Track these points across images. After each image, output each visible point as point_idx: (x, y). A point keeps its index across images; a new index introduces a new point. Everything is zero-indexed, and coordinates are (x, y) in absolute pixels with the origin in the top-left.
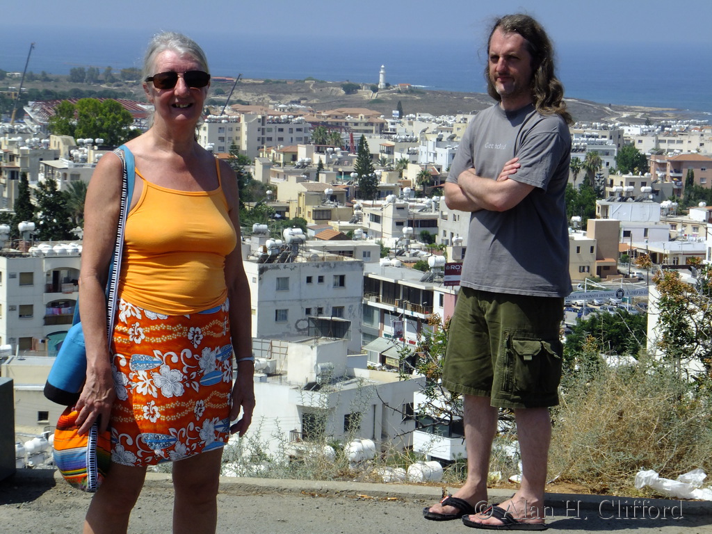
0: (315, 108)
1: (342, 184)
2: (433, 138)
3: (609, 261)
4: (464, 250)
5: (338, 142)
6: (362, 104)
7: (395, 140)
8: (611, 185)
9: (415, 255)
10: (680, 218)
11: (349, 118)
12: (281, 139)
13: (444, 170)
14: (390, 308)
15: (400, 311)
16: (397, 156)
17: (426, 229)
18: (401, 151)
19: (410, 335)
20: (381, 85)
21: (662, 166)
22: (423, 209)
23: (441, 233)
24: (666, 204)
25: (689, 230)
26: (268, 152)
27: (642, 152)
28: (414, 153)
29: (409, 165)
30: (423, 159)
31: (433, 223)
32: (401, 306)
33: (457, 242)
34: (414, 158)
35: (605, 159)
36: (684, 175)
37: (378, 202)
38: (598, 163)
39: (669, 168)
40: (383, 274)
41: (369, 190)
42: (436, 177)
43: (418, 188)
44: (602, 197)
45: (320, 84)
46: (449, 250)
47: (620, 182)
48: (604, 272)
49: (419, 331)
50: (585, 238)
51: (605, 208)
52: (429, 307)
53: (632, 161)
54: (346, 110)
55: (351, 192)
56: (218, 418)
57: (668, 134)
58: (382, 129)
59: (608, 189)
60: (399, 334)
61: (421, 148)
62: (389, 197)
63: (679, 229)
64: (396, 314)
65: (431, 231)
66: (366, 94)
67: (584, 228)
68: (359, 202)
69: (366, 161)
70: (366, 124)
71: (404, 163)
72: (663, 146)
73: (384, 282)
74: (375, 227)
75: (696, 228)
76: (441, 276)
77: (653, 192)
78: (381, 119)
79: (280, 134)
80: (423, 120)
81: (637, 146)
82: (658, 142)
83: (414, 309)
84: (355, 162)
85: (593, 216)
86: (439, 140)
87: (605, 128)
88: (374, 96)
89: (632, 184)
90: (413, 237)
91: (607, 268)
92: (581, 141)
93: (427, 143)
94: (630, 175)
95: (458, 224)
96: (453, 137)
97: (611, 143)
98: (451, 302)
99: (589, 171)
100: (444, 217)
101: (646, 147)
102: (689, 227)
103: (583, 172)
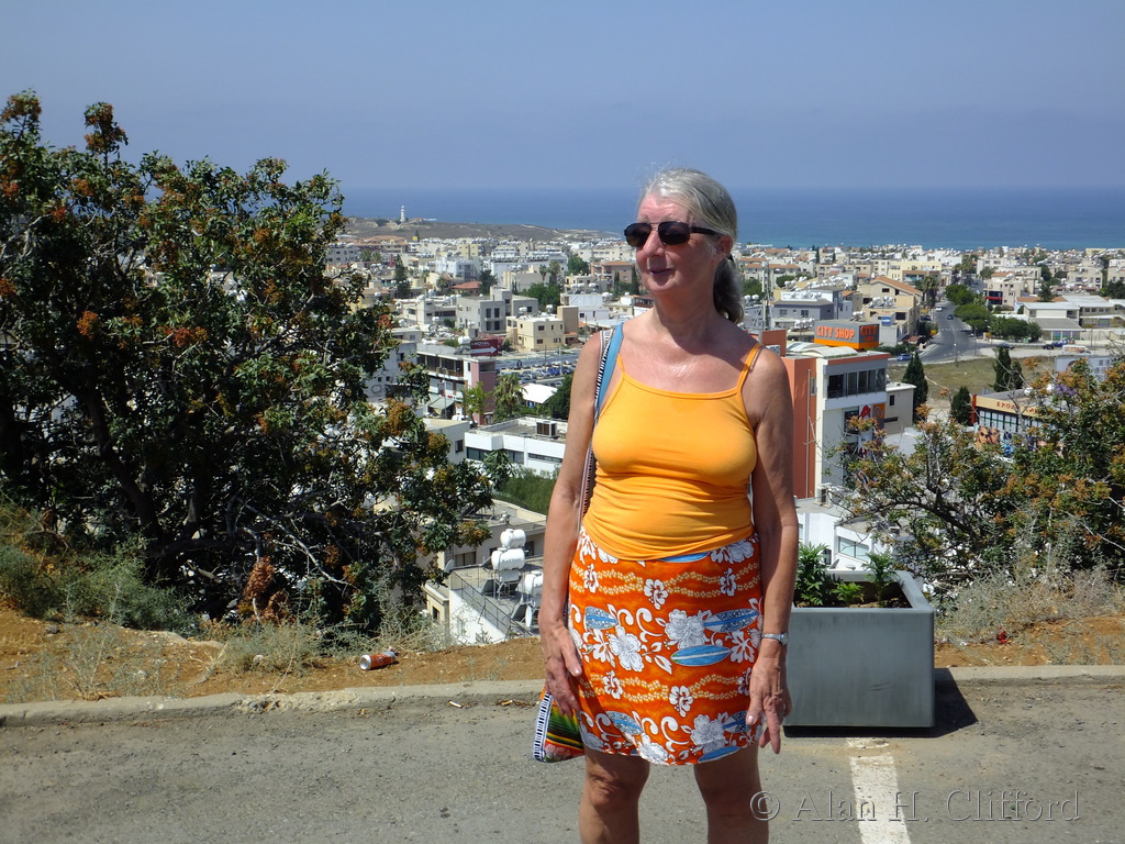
0: (358, 237)
1: (386, 289)
2: (445, 255)
3: (573, 334)
4: (476, 331)
5: (379, 259)
6: (391, 233)
7: (419, 257)
8: (568, 283)
9: (442, 336)
10: (615, 304)
11: (383, 243)
12: (339, 259)
13: (454, 276)
14: (434, 374)
15: (441, 375)
16: (421, 268)
17: (448, 318)
18: (423, 264)
19: (448, 392)
20: (402, 219)
21: (599, 269)
22: (445, 304)
23: (458, 319)
24: (605, 294)
25: (621, 311)
26: (330, 269)
27: (584, 260)
28: (433, 265)
29: (431, 274)
30: (439, 269)
31: (452, 313)
32: (442, 373)
33: (471, 325)
34: (432, 269)
35: (561, 266)
36: (613, 275)
37: (412, 300)
38: (557, 268)
39: (603, 270)
40: (427, 351)
41: (405, 292)
42: (449, 281)
43: (437, 289)
44: (563, 291)
45: (359, 220)
46: (466, 331)
47: (573, 281)
48: (570, 341)
49: (455, 389)
50: (557, 319)
51: (567, 299)
52: (461, 373)
53: (579, 267)
54: (382, 237)
55: (392, 294)
56: (726, 714)
57: (599, 248)
58: (407, 249)
59: (566, 286)
60: (441, 392)
61: (437, 262)
62: (421, 296)
63: (615, 311)
64: (438, 378)
65: (451, 318)
66: (393, 226)
67: (555, 312)
68: (398, 301)
69: (401, 271)
70: (396, 247)
71: (426, 272)
72: (597, 256)
73: (429, 356)
74: (412, 317)
75: (625, 310)
76: (468, 350)
77: (597, 287)
78: (406, 242)
79: (338, 256)
80: (434, 243)
81: (580, 256)
82: (594, 253)
83: (450, 374)
84: (393, 273)
85: (560, 304)
86: (449, 256)
87: (558, 245)
88: (398, 227)
89: (581, 282)
90: (439, 323)
91: (572, 339)
92: (545, 254)
93: (440, 259)
94: (579, 276)
95: (470, 313)
96: (458, 254)
97: (564, 255)
98: (476, 368)
99: (553, 273)
100: (461, 309)
101: (586, 257)
102: (621, 309)
103: (549, 275)
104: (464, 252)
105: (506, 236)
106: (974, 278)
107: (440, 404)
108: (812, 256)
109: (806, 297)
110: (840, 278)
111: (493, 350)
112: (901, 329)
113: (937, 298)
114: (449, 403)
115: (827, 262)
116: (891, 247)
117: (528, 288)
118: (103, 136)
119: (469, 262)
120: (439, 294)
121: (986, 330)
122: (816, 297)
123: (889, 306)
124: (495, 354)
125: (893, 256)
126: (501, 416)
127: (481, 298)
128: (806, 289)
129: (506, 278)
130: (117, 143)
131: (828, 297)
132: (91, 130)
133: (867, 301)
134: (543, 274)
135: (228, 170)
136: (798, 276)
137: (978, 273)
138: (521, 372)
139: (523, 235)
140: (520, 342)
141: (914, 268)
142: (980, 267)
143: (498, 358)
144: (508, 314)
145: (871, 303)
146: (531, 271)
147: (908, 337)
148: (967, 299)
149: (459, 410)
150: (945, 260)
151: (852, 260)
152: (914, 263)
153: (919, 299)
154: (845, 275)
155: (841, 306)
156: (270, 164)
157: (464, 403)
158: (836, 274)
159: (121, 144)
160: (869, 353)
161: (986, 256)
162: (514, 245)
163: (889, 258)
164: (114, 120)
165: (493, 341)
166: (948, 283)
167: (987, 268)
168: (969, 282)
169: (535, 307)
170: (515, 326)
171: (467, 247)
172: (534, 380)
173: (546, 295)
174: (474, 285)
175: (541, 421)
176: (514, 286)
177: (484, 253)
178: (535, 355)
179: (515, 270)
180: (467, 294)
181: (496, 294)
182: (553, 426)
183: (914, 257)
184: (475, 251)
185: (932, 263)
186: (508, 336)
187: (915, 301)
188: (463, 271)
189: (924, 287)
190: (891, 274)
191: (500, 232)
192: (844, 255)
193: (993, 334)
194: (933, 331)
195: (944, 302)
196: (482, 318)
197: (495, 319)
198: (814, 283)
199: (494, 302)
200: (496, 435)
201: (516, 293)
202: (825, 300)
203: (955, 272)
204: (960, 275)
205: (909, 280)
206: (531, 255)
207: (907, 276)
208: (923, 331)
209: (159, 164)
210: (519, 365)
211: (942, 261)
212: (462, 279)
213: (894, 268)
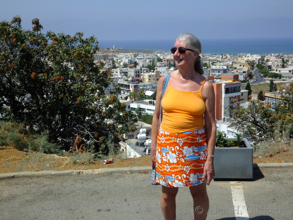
0: (102, 53)
1: (110, 66)
2: (125, 57)
3: (158, 78)
4: (133, 77)
5: (108, 59)
6: (111, 52)
7: (118, 58)
8: (157, 64)
9: (124, 78)
10: (169, 70)
11: (109, 54)
12: (97, 59)
13: (127, 63)
14: (122, 88)
15: (124, 89)
16: (119, 61)
17: (126, 74)
18: (119, 60)
19: (126, 93)
20: (114, 48)
21: (165, 61)
22: (125, 70)
23: (128, 74)
24: (167, 67)
26: (95, 61)
27: (161, 58)
28: (122, 60)
29: (121, 62)
30: (123, 61)
31: (127, 72)
32: (124, 88)
33: (132, 76)
35: (155, 60)
36: (169, 62)
37: (116, 69)
38: (154, 61)
39: (166, 61)
40: (120, 82)
41: (115, 67)
42: (126, 64)
43: (123, 66)
44: (155, 66)
45: (103, 48)
46: (131, 77)
47: (158, 64)
49: (128, 92)
50: (154, 74)
51: (157, 68)
52: (129, 88)
53: (160, 60)
54: (108, 53)
55: (111, 68)
56: (198, 173)
57: (165, 55)
58: (115, 56)
59: (156, 65)
60: (124, 93)
62: (119, 68)
63: (169, 72)
65: (127, 74)
66: (111, 50)
67: (153, 72)
68: (113, 69)
69: (114, 62)
70: (112, 55)
71: (120, 62)
72: (164, 57)
73: (121, 84)
74: (116, 74)
76: (131, 82)
77: (164, 65)
78: (115, 54)
79: (97, 58)
80: (122, 54)
81: (160, 57)
82: (164, 56)
83: (126, 88)
84: (111, 62)
85: (155, 70)
87: (154, 54)
88: (113, 50)
89: (160, 64)
90: (123, 75)
92: (151, 57)
93: (124, 58)
94: (160, 63)
95: (131, 72)
96: (128, 57)
97: (156, 57)
98: (133, 87)
99: (153, 62)
100: (129, 71)
101: (161, 57)
102: (171, 71)
103: (152, 62)
104: (130, 56)
105: (141, 52)
106: (264, 62)
107: (124, 96)
108: (221, 57)
109: (219, 67)
110: (228, 62)
111: (137, 82)
112: (245, 76)
113: (254, 67)
114: (126, 96)
115: (225, 58)
116: (242, 54)
117: (146, 66)
118: (37, 27)
119: (131, 59)
120: (123, 68)
121: (267, 76)
122: (222, 67)
123: (241, 70)
124: (138, 83)
125: (242, 56)
126: (140, 99)
127: (134, 69)
128: (219, 65)
129: (141, 64)
130: (40, 29)
131: (225, 67)
132: (34, 26)
133: (235, 68)
134: (150, 62)
135: (69, 36)
136: (217, 62)
137: (265, 61)
138: (145, 88)
139: (145, 52)
140: (144, 80)
141: (248, 60)
142: (265, 59)
143: (139, 84)
144: (141, 73)
145: (237, 69)
146: (147, 61)
147: (246, 78)
148: (262, 68)
149: (129, 98)
150: (256, 57)
151: (232, 58)
152: (248, 58)
153: (249, 68)
154: (230, 62)
155: (228, 70)
156: (79, 34)
157: (130, 96)
158: (227, 61)
159: (41, 29)
160: (236, 82)
161: (267, 56)
162: (143, 55)
163: (241, 57)
164: (39, 23)
165: (137, 79)
166: (257, 63)
167: (267, 59)
168: (263, 63)
169: (148, 71)
170: (143, 76)
171: (130, 55)
172: (148, 90)
173: (151, 68)
174: (133, 65)
175: (150, 100)
176: (143, 65)
177: (135, 57)
178: (148, 83)
179: (143, 61)
180: (131, 67)
181: (138, 68)
182: (153, 102)
183: (248, 57)
184: (133, 56)
185: (253, 58)
186: (141, 78)
187: (248, 68)
188: (129, 61)
189: (251, 64)
190: (242, 61)
191: (139, 51)
192: (229, 56)
193: (269, 77)
194: (253, 76)
195: (256, 68)
196: (135, 74)
197: (138, 74)
198: (222, 64)
199: (138, 70)
200: (138, 104)
201: (143, 67)
202: (224, 68)
203: (259, 61)
204: (260, 61)
205: (247, 63)
206: (147, 57)
207: (246, 62)
208: (250, 76)
209: (51, 34)
210: (144, 86)
211: (255, 58)
212: (129, 63)
213: (243, 60)
